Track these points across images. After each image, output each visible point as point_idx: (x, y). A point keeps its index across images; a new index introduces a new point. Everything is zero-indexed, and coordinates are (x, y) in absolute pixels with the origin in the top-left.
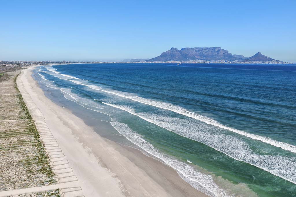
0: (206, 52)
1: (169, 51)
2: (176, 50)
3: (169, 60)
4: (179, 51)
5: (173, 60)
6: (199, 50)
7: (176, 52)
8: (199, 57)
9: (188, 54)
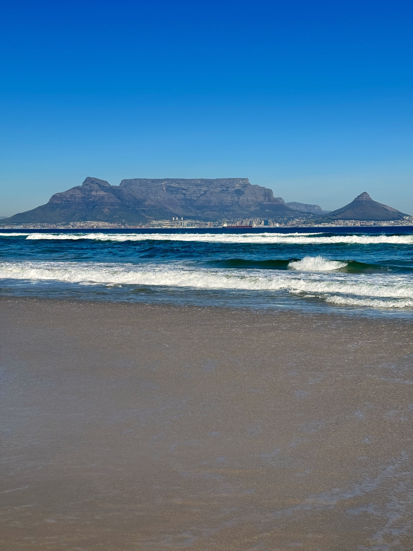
0: (201, 195)
1: (78, 188)
2: (102, 185)
3: (78, 221)
4: (112, 190)
5: (94, 219)
6: (179, 189)
7: (102, 193)
8: (178, 211)
9: (145, 200)
